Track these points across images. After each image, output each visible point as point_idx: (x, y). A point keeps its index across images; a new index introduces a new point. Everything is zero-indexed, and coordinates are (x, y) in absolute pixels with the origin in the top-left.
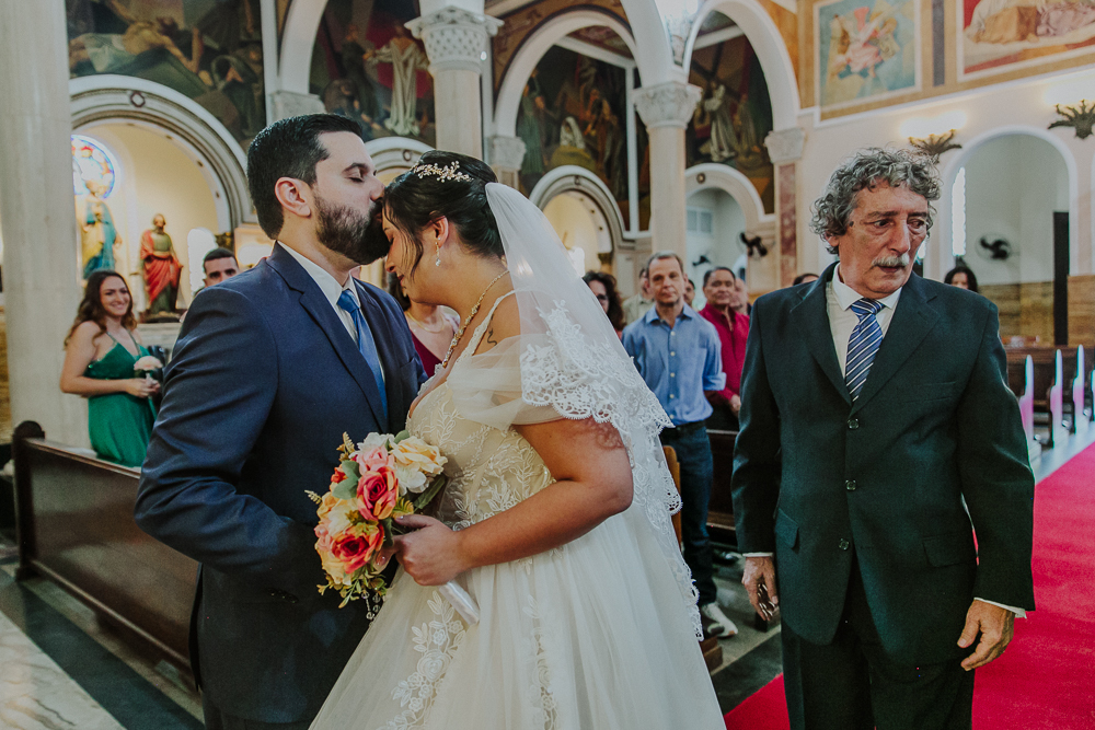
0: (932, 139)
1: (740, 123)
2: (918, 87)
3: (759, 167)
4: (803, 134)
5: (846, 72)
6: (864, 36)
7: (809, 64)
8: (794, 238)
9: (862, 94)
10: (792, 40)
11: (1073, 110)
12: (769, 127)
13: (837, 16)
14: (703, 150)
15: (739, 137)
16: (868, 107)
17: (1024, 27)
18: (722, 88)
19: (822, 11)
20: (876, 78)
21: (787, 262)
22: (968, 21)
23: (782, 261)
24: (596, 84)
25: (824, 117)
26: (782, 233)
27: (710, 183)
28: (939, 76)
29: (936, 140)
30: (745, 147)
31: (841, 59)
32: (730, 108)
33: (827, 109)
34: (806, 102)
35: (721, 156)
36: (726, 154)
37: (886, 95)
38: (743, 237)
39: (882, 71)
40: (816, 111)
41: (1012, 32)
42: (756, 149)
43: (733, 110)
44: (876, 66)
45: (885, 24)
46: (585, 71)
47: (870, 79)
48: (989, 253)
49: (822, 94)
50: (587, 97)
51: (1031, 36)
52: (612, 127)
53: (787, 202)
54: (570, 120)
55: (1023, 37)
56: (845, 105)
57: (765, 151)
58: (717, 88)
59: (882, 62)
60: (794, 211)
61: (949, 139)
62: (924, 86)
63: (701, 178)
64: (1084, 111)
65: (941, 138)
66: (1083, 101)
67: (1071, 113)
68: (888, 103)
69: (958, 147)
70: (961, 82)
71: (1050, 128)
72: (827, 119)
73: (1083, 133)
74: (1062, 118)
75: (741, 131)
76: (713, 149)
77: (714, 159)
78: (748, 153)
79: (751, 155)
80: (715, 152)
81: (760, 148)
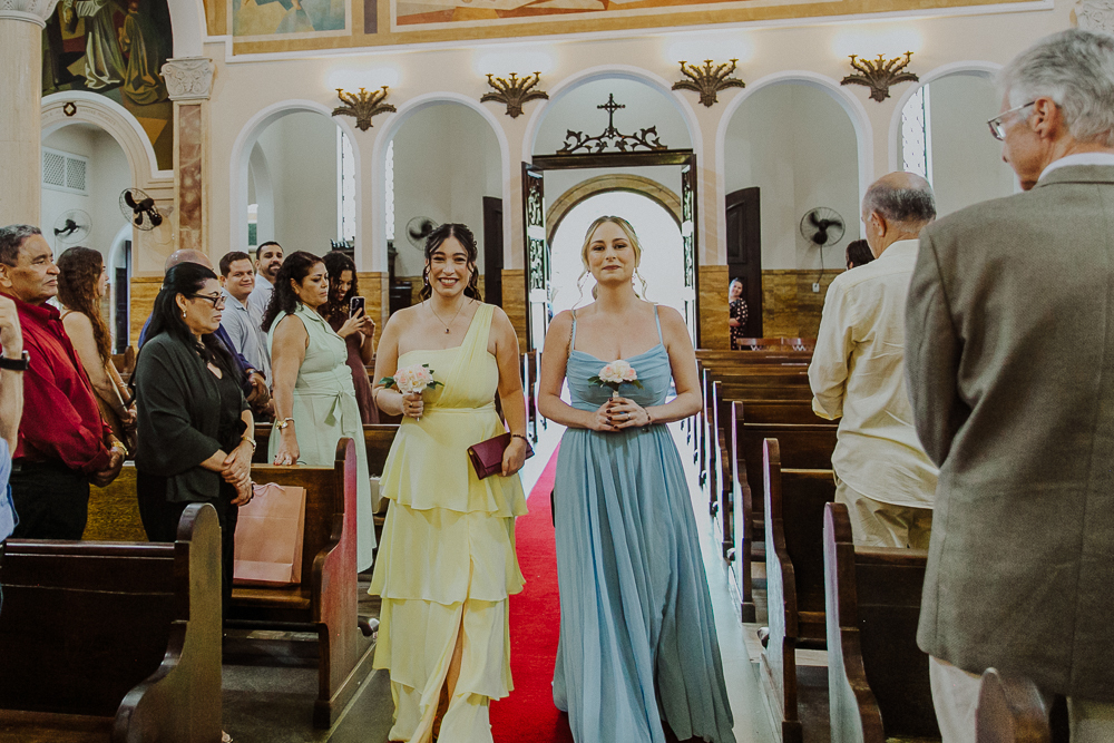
0: (363, 95)
1: (128, 41)
2: (347, 31)
3: (153, 102)
4: (212, 67)
8: (198, 204)
9: (284, 28)
11: (503, 82)
12: (167, 51)
14: (73, 69)
15: (125, 60)
16: (291, 46)
20: (301, 11)
21: (188, 234)
23: (181, 233)
25: (237, 49)
26: (182, 196)
27: (81, 117)
28: (371, 23)
29: (368, 96)
30: (135, 74)
33: (241, 40)
34: (215, 27)
35: (101, 82)
36: (106, 79)
37: (314, 34)
38: (128, 197)
40: (229, 39)
42: (148, 78)
47: (293, 10)
49: (235, 19)
53: (189, 154)
56: (264, 38)
57: (161, 83)
60: (199, 169)
61: (383, 98)
62: (354, 31)
63: (70, 109)
64: (514, 85)
65: (373, 95)
66: (513, 75)
67: (502, 86)
68: (316, 45)
69: (391, 109)
70: (395, 34)
71: (483, 100)
72: (241, 53)
73: (514, 112)
74: (493, 90)
75: (129, 51)
76: (87, 71)
77: (90, 85)
78: (138, 83)
79: (142, 87)
80: (91, 74)
81: (155, 77)
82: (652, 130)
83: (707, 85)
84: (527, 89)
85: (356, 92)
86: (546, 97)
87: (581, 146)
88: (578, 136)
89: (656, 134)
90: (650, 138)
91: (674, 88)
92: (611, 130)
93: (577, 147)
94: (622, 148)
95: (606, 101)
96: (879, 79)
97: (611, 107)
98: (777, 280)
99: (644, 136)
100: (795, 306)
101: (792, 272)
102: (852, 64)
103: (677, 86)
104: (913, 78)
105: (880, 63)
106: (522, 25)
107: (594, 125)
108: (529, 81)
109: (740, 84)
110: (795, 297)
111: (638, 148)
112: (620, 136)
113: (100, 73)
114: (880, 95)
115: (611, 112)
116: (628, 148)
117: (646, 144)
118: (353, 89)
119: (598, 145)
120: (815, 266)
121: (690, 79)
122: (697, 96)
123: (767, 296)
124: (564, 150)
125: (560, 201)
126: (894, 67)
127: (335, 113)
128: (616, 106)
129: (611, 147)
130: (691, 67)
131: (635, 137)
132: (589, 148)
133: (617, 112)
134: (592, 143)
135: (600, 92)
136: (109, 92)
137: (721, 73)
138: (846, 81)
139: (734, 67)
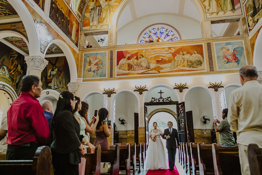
0: (109, 90)
1: (61, 79)
2: (106, 77)
4: (78, 84)
5: (90, 70)
6: (95, 63)
7: (81, 67)
9: (93, 77)
10: (77, 60)
12: (69, 81)
13: (89, 57)
14: (49, 85)
16: (95, 80)
17: (129, 68)
18: (57, 69)
19: (85, 55)
20: (97, 73)
22: (118, 64)
24: (17, 59)
25: (83, 81)
27: (50, 95)
28: (111, 76)
30: (62, 86)
31: (89, 67)
32: (58, 75)
33: (84, 79)
34: (79, 76)
35: (54, 87)
36: (56, 87)
37: (99, 78)
39: (98, 72)
40: (82, 79)
41: (127, 69)
42: (65, 87)
43: (60, 75)
44: (97, 70)
45: (100, 61)
46: (14, 54)
47: (95, 73)
48: (120, 122)
49: (83, 75)
50: (13, 62)
51: (130, 70)
52: (20, 73)
54: (5, 67)
55: (129, 70)
56: (89, 79)
57: (67, 88)
58: (55, 69)
59: (99, 69)
61: (113, 91)
62: (108, 77)
63: (48, 93)
64: (141, 88)
65: (111, 90)
66: (141, 86)
67: (138, 88)
68: (100, 80)
69: (115, 93)
70: (116, 78)
71: (134, 91)
72: (84, 81)
73: (141, 93)
74: (136, 89)
75: (61, 81)
76: (52, 85)
77: (52, 88)
78: (62, 88)
79: (63, 89)
80: (53, 86)
81: (66, 86)
82: (170, 97)
83: (181, 88)
84: (143, 89)
85: (108, 89)
86: (147, 90)
87: (155, 101)
88: (154, 99)
89: (170, 98)
90: (169, 99)
91: (174, 89)
92: (161, 98)
93: (154, 101)
94: (163, 101)
95: (160, 91)
96: (216, 87)
97: (161, 93)
98: (197, 131)
99: (168, 99)
100: (201, 137)
101: (200, 129)
102: (210, 84)
103: (174, 88)
104: (223, 87)
105: (216, 84)
106: (142, 76)
107: (157, 96)
108: (144, 87)
109: (187, 88)
110: (201, 135)
111: (166, 101)
112: (163, 99)
113: (55, 86)
114: (216, 90)
115: (161, 94)
116: (165, 101)
117: (168, 100)
118: (107, 89)
119: (158, 100)
120: (205, 128)
121: (177, 87)
122: (179, 90)
123: (195, 134)
124: (151, 101)
125: (150, 114)
126: (219, 85)
127: (103, 94)
128: (162, 93)
129: (161, 101)
130: (177, 84)
131: (166, 99)
132: (156, 101)
133: (162, 94)
134: (157, 100)
135: (159, 90)
136: (56, 90)
137: (183, 86)
138: (209, 88)
139: (186, 84)
